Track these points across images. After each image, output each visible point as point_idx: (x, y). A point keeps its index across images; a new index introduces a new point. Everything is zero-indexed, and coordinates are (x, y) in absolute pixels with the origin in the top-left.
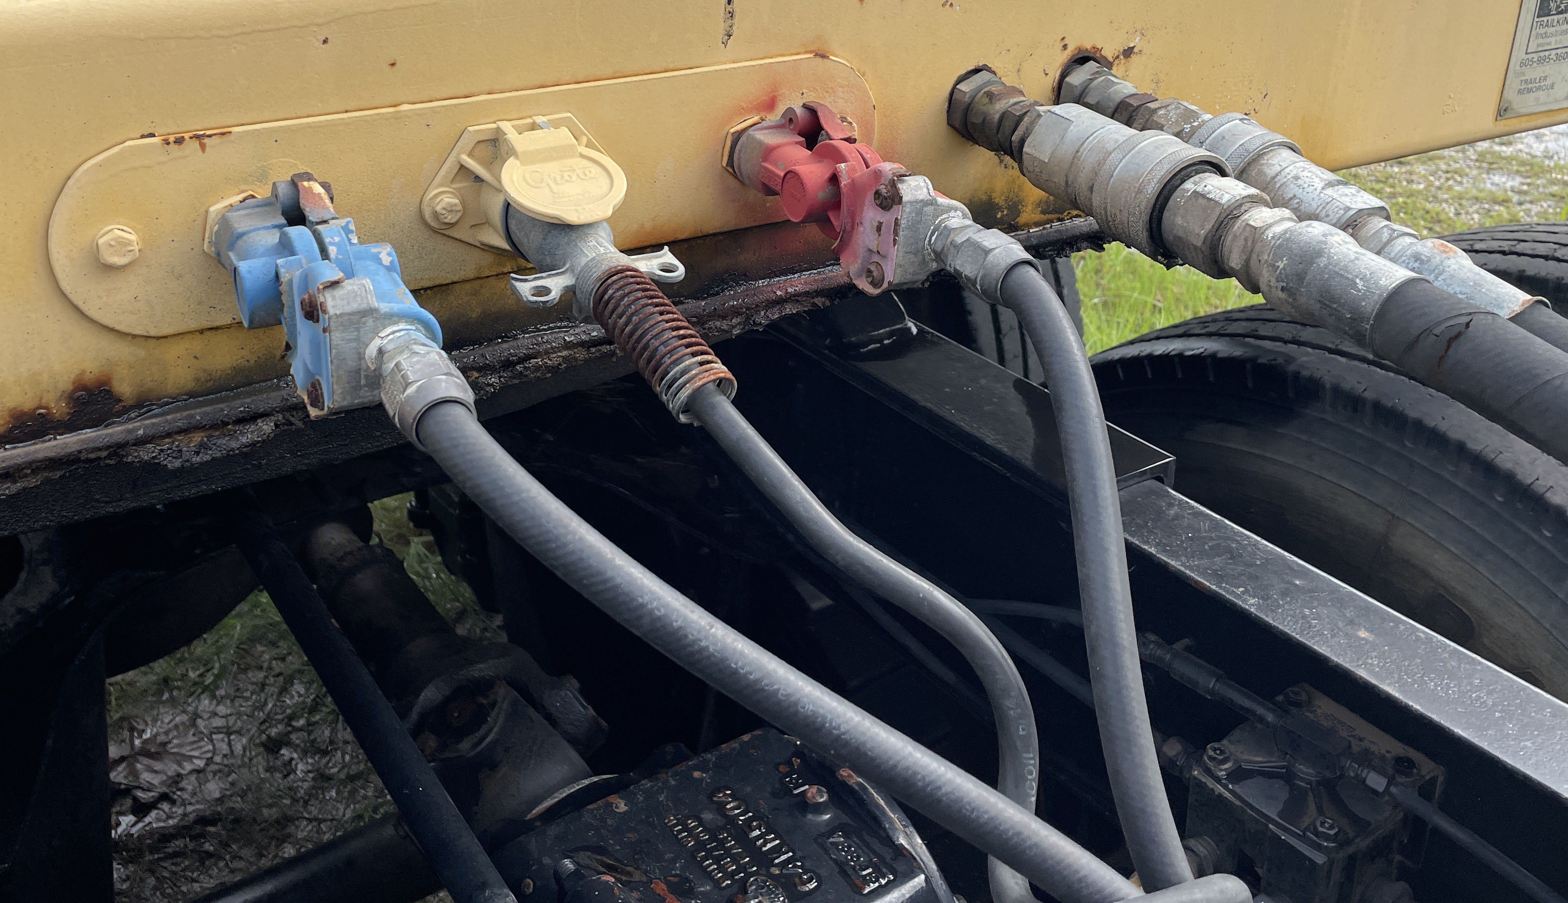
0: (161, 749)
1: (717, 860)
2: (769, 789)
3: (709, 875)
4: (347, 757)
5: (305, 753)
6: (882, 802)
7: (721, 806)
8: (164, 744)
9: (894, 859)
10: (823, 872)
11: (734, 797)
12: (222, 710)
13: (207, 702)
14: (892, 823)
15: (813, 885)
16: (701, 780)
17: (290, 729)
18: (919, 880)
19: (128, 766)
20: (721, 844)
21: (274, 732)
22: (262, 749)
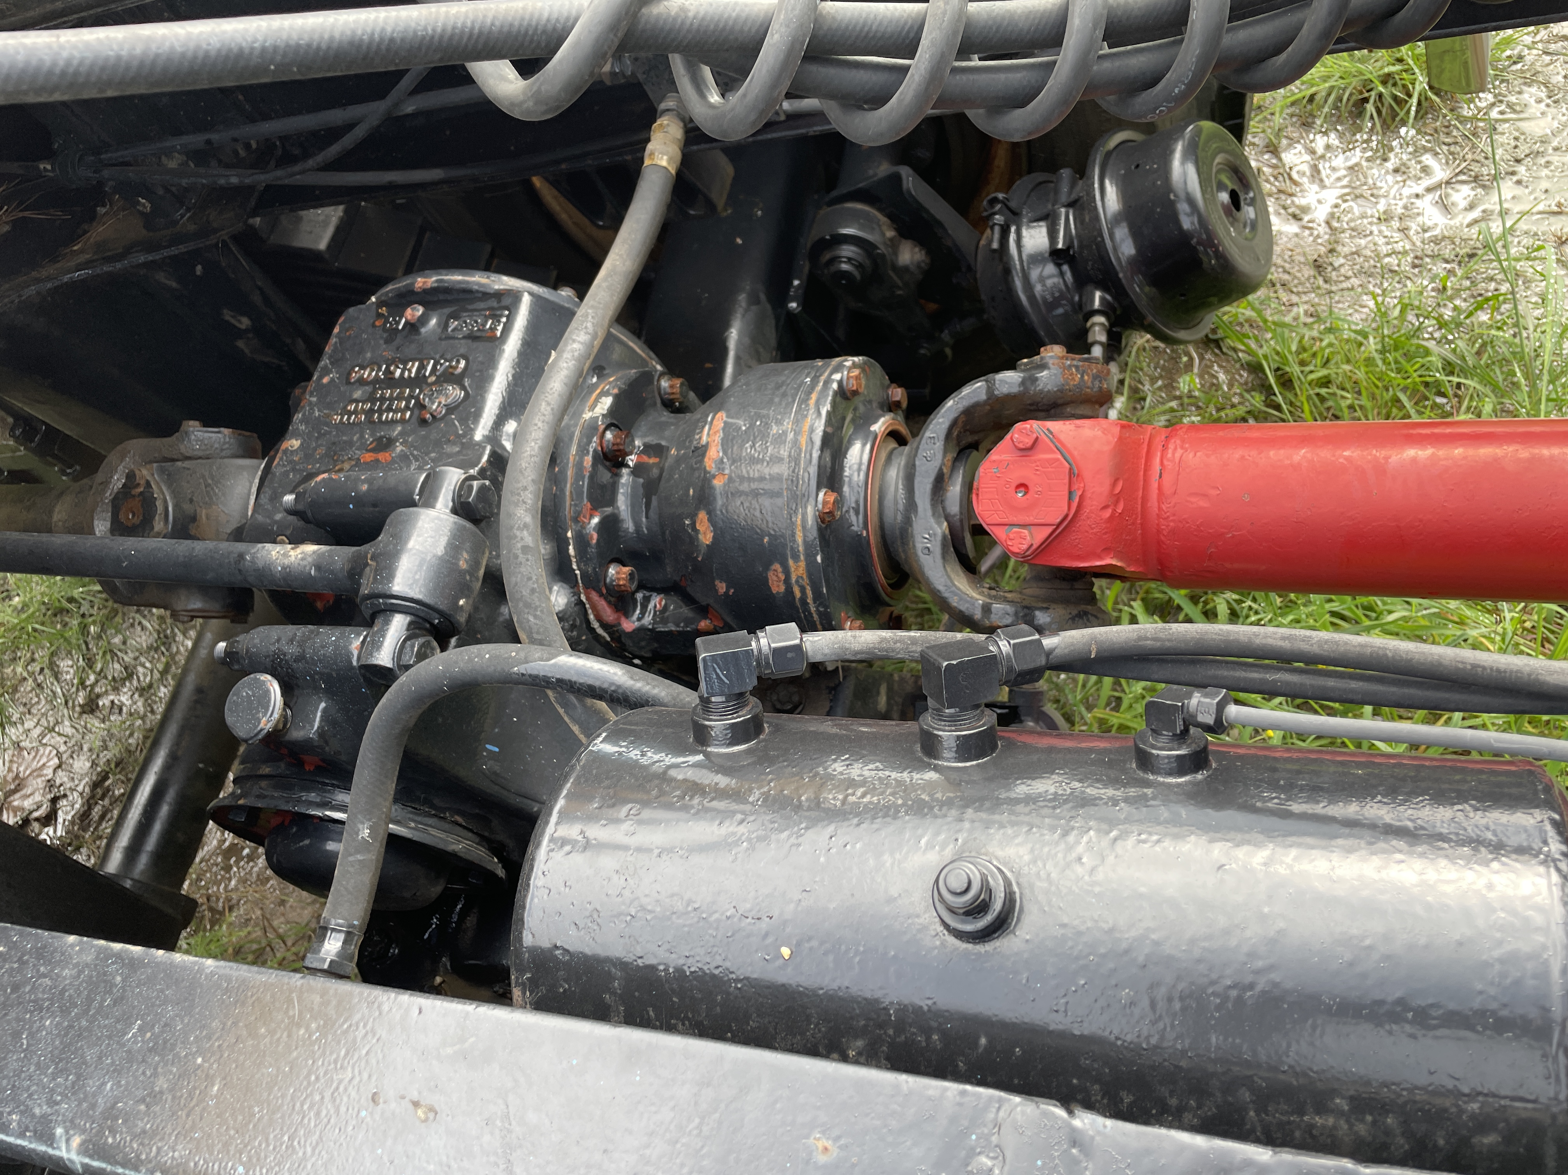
0: (17, 782)
1: (389, 409)
2: (382, 342)
3: (393, 422)
4: (148, 665)
5: (116, 690)
6: (460, 278)
7: (361, 382)
8: (17, 776)
9: (499, 301)
10: (462, 351)
11: (363, 367)
12: (29, 724)
13: (13, 730)
14: (478, 284)
15: (463, 364)
16: (332, 380)
17: (89, 689)
18: (526, 299)
19: (7, 810)
20: (383, 399)
21: (81, 700)
22: (85, 716)
